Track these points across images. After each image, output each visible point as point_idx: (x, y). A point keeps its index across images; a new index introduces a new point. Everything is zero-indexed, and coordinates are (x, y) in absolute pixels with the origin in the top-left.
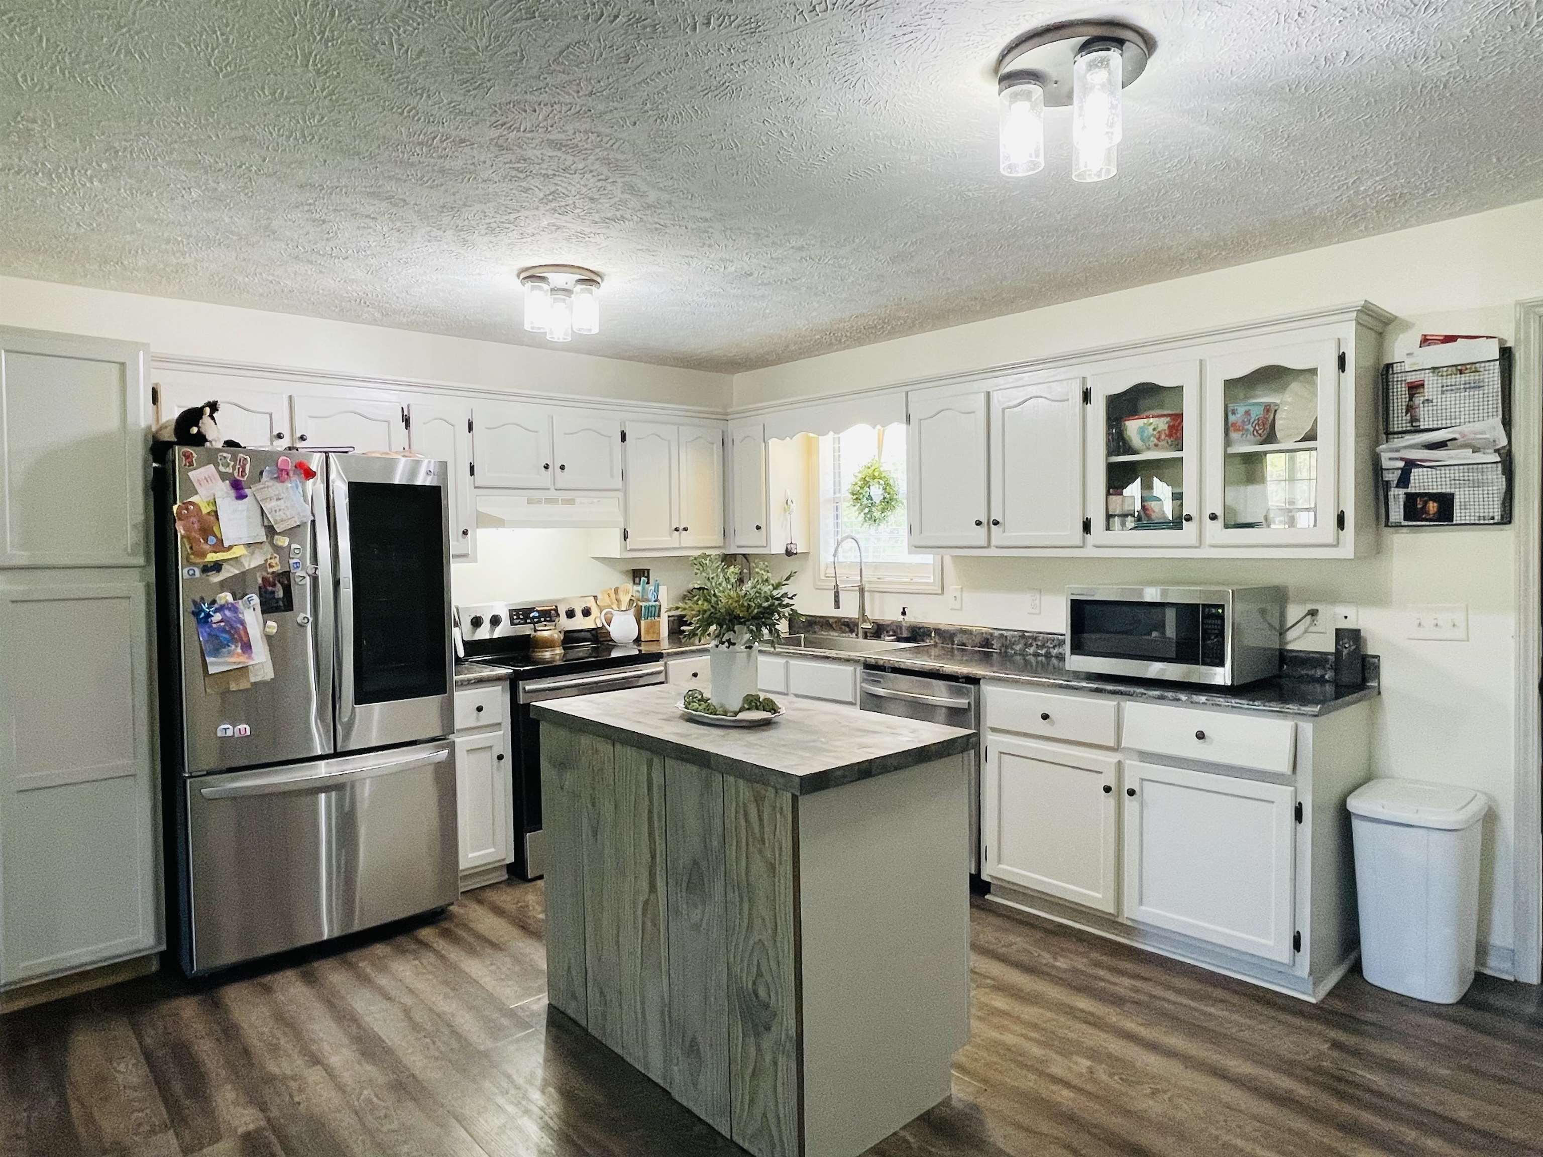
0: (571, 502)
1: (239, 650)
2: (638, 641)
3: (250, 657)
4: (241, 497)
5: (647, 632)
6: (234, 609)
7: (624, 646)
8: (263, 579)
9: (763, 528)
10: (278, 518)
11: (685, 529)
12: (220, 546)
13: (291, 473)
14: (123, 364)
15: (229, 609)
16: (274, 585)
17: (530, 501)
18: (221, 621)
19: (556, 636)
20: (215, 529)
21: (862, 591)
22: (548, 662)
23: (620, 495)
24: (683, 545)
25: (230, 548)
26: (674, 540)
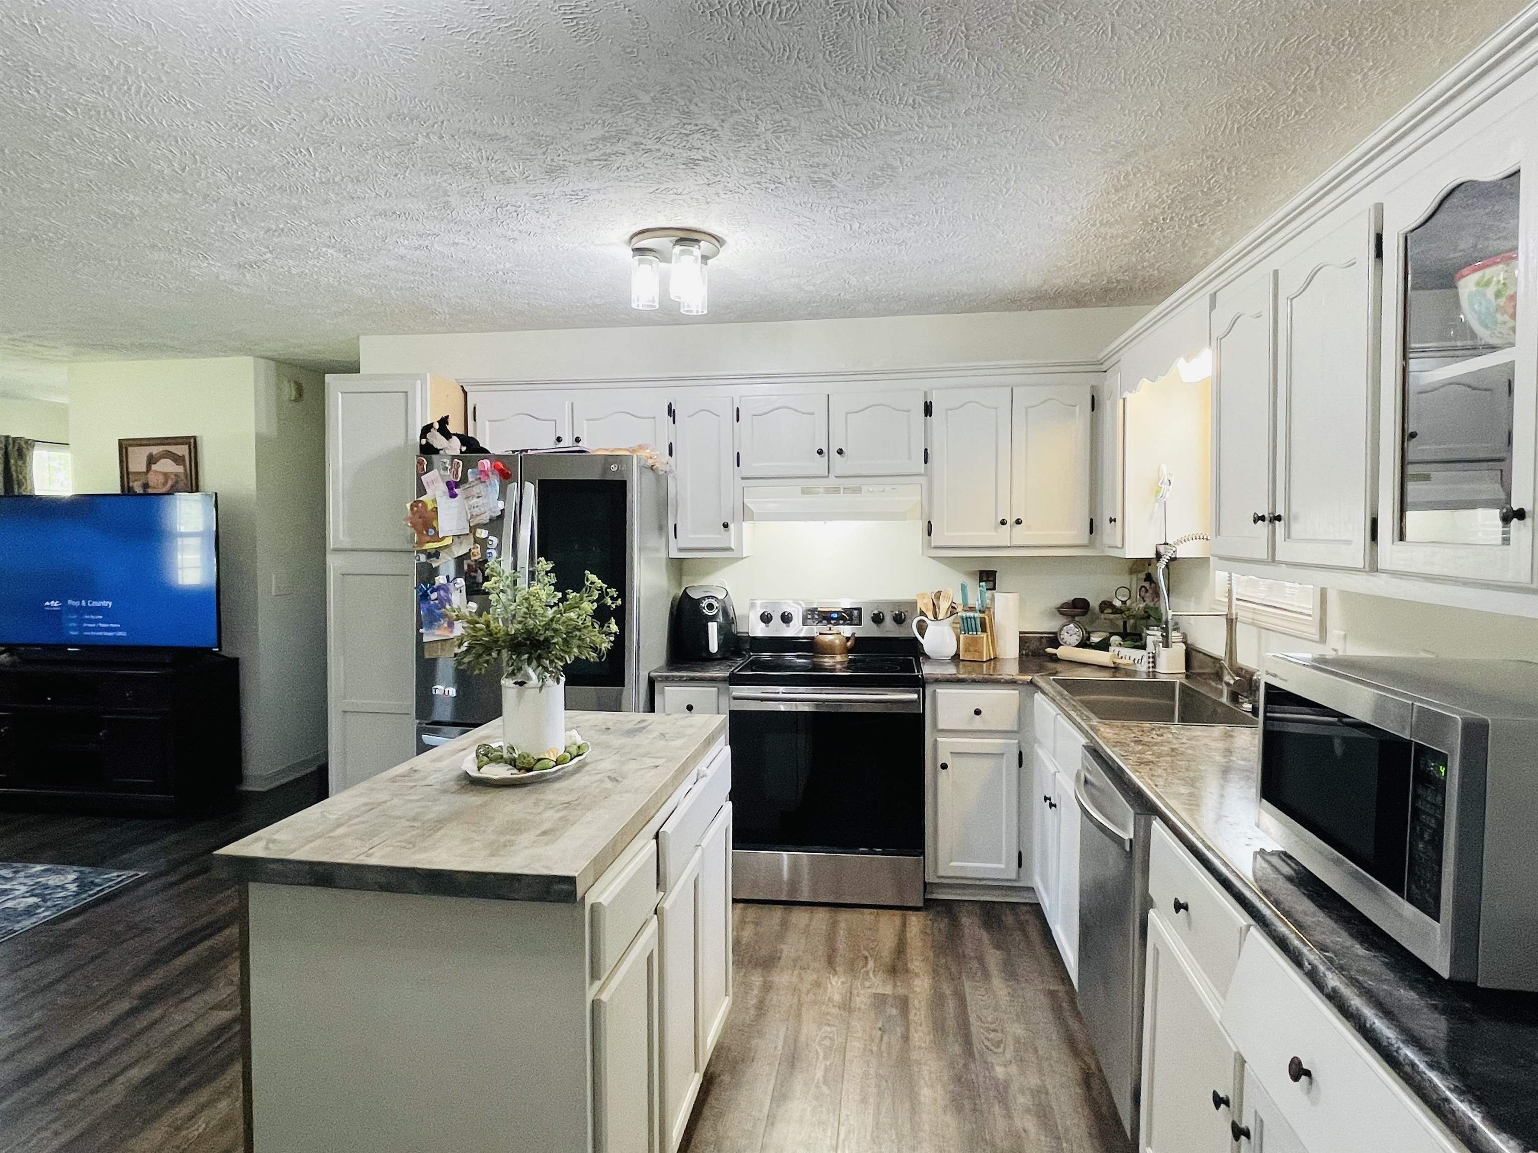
0: (858, 490)
1: (446, 625)
2: (956, 658)
3: (452, 632)
4: (453, 496)
5: (967, 650)
6: (447, 590)
7: (939, 662)
8: (469, 565)
9: (1119, 521)
10: (474, 514)
11: (1018, 522)
12: (436, 538)
13: (490, 474)
14: (406, 392)
15: (443, 589)
16: (476, 571)
17: (805, 491)
18: (436, 599)
19: (837, 642)
20: (434, 524)
21: (1231, 623)
22: (826, 670)
23: (922, 480)
24: (1014, 543)
25: (444, 538)
26: (1003, 536)
